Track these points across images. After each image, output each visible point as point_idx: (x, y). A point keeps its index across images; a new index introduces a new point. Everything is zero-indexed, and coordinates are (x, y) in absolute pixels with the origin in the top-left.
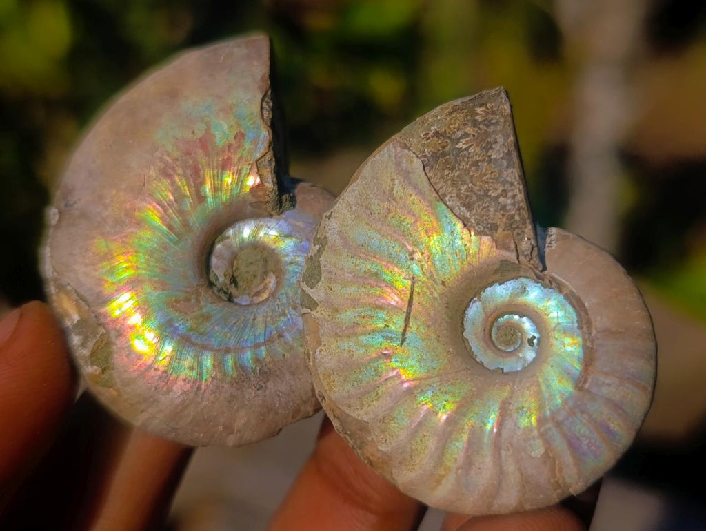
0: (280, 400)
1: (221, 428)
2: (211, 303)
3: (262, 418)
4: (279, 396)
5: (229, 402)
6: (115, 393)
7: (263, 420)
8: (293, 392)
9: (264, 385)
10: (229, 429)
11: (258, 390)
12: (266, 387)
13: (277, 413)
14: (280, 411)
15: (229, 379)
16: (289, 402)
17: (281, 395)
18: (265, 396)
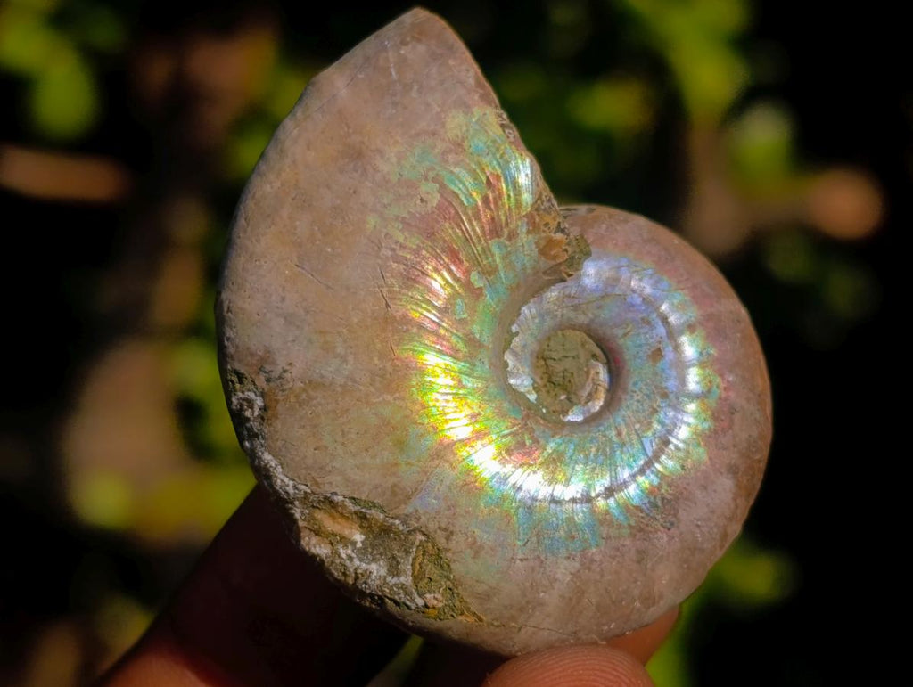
0: (702, 533)
1: (638, 604)
2: (553, 436)
3: (685, 566)
4: (698, 526)
5: (639, 562)
6: (472, 619)
7: (688, 568)
8: (713, 512)
9: (673, 519)
10: (649, 600)
11: (669, 529)
12: (678, 520)
13: (703, 551)
14: (705, 546)
15: (626, 531)
16: (711, 528)
17: (699, 523)
18: (681, 534)
